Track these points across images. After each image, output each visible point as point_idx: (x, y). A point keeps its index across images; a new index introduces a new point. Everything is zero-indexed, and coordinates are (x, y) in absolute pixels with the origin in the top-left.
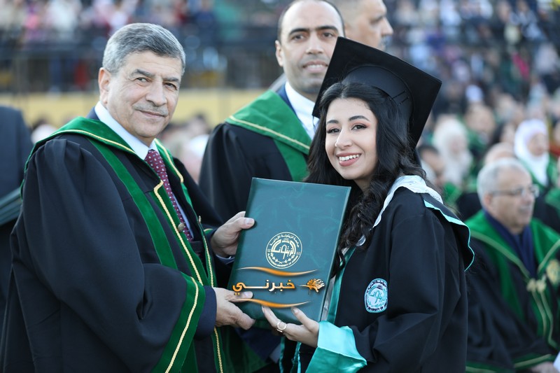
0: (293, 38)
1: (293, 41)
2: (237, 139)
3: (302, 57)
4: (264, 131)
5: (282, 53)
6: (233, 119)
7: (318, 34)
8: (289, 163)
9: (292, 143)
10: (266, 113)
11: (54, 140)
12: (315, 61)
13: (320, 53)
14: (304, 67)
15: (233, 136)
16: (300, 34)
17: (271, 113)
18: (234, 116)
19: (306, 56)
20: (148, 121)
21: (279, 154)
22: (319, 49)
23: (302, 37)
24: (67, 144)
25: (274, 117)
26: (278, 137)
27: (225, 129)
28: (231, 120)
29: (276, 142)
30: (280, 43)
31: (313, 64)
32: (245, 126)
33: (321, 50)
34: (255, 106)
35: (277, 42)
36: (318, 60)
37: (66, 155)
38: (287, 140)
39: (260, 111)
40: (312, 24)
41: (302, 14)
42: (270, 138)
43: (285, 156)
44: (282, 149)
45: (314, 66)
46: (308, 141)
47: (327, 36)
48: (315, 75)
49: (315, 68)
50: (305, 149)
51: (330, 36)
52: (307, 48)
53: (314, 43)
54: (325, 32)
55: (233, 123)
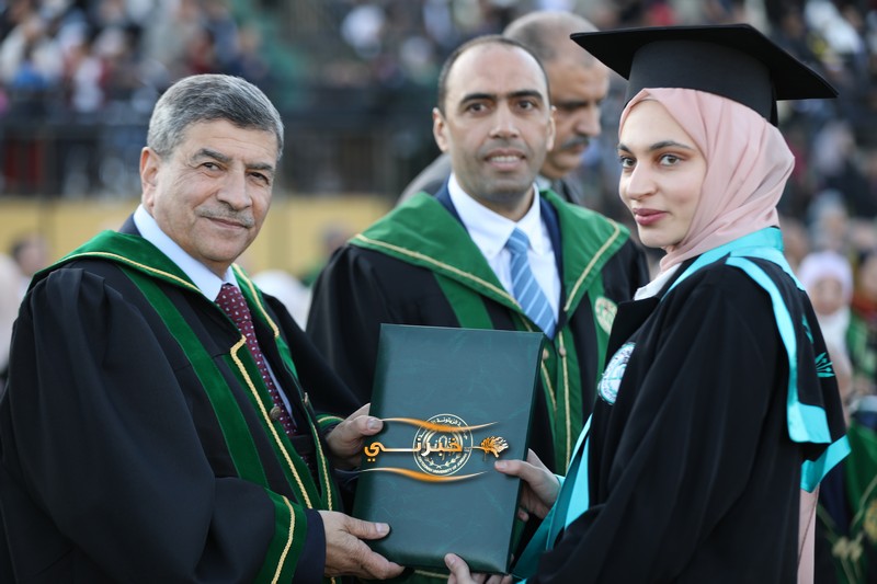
0: (468, 109)
1: (468, 114)
2: (373, 271)
3: (482, 143)
4: (417, 259)
5: (446, 130)
6: (361, 239)
7: (510, 104)
8: (459, 312)
9: (464, 278)
10: (417, 229)
11: (63, 270)
12: (505, 150)
13: (515, 136)
14: (487, 158)
15: (365, 265)
16: (479, 103)
17: (427, 229)
18: (365, 234)
19: (489, 142)
20: (221, 234)
21: (442, 295)
22: (512, 130)
23: (483, 108)
24: (84, 277)
25: (430, 236)
26: (441, 268)
27: (352, 255)
28: (359, 240)
29: (437, 276)
30: (443, 113)
31: (501, 154)
32: (384, 251)
33: (516, 132)
34: (396, 219)
35: (436, 111)
36: (511, 148)
37: (81, 295)
38: (454, 274)
39: (408, 226)
40: (500, 87)
41: (482, 69)
42: (426, 271)
43: (452, 301)
44: (446, 288)
45: (502, 159)
46: (491, 277)
47: (524, 106)
48: (506, 173)
49: (506, 162)
50: (485, 288)
51: (530, 106)
52: (492, 128)
53: (503, 119)
54: (522, 100)
55: (365, 245)
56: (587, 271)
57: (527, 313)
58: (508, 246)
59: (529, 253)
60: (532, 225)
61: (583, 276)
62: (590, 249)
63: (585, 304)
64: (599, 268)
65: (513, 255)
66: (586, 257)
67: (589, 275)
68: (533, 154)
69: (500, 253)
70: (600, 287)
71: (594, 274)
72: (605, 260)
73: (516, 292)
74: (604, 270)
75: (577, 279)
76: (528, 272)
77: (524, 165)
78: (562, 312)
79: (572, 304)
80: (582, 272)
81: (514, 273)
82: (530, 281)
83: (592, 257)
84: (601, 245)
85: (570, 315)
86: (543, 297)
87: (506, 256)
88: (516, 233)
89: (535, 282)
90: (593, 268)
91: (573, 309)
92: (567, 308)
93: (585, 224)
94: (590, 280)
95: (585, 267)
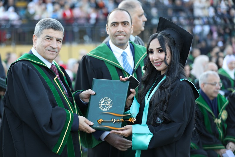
0: (112, 25)
1: (113, 26)
2: (90, 61)
3: (115, 33)
4: (101, 58)
5: (108, 29)
7: (122, 24)
8: (110, 70)
9: (111, 63)
10: (102, 52)
11: (18, 63)
12: (120, 34)
13: (123, 31)
14: (116, 36)
16: (115, 24)
17: (104, 51)
18: (90, 52)
19: (117, 32)
20: (51, 54)
21: (106, 67)
23: (116, 25)
25: (104, 53)
26: (106, 60)
27: (86, 58)
28: (88, 54)
29: (105, 62)
30: (108, 25)
32: (94, 57)
33: (123, 30)
34: (97, 49)
35: (106, 25)
36: (122, 34)
37: (22, 69)
38: (109, 62)
39: (100, 51)
40: (119, 20)
41: (115, 16)
42: (103, 61)
43: (108, 68)
44: (107, 65)
45: (120, 36)
46: (117, 62)
47: (125, 25)
48: (121, 40)
49: (121, 37)
50: (116, 65)
51: (126, 24)
52: (118, 30)
53: (120, 28)
54: (124, 23)
55: (90, 55)
56: (140, 60)
57: (126, 71)
58: (122, 55)
59: (127, 57)
60: (128, 50)
61: (139, 61)
62: (141, 55)
63: (139, 67)
64: (143, 59)
65: (123, 57)
66: (140, 57)
67: (140, 61)
68: (127, 35)
69: (120, 57)
70: (143, 63)
71: (141, 61)
72: (144, 57)
73: (124, 65)
74: (144, 60)
75: (137, 62)
76: (127, 61)
77: (125, 38)
78: (134, 70)
79: (136, 68)
80: (139, 60)
81: (123, 61)
82: (127, 63)
83: (141, 57)
84: (143, 54)
85: (135, 70)
86: (130, 66)
87: (122, 57)
88: (124, 52)
89: (128, 63)
90: (141, 59)
91: (136, 69)
92: (135, 69)
93: (140, 50)
94: (140, 62)
95: (139, 59)
